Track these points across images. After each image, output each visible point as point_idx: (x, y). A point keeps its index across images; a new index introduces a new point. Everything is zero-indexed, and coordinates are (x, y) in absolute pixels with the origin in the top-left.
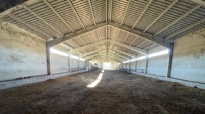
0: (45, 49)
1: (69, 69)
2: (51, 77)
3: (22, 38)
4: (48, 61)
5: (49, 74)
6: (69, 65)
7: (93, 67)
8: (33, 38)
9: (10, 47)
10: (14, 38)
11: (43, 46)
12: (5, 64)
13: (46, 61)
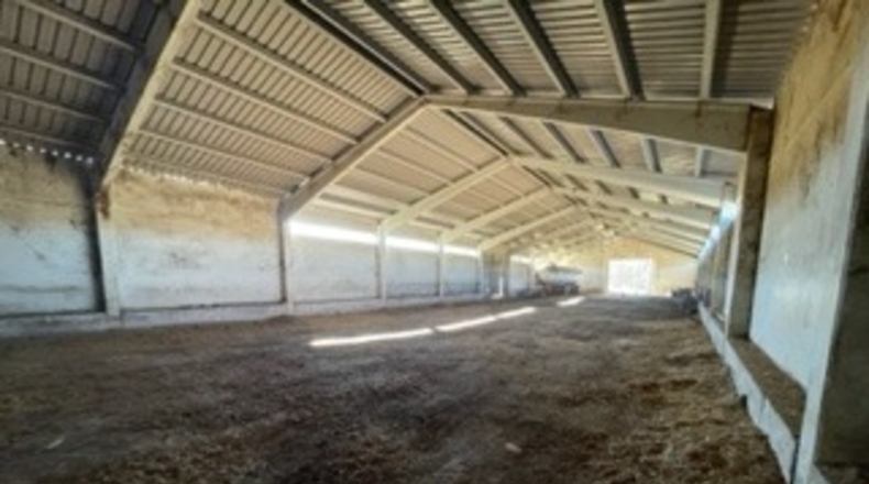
0: (273, 227)
1: (379, 287)
2: (289, 309)
3: (200, 205)
4: (282, 263)
5: (284, 300)
6: (378, 274)
7: (540, 282)
8: (235, 202)
9: (169, 232)
10: (181, 209)
11: (269, 221)
12: (155, 273)
13: (275, 261)
